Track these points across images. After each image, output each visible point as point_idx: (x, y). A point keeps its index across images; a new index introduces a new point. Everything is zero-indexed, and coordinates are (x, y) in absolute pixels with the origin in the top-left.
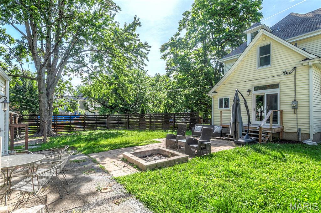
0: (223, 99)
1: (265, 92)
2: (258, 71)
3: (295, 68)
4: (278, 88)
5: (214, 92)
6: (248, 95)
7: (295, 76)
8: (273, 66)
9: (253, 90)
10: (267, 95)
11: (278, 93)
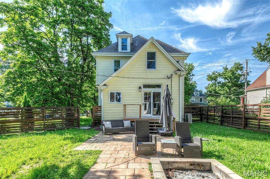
0: (114, 93)
1: (152, 90)
2: (147, 72)
3: (172, 75)
4: (161, 88)
5: (105, 85)
6: (140, 91)
7: (171, 81)
8: (157, 70)
9: (142, 87)
10: (154, 93)
11: (161, 92)
